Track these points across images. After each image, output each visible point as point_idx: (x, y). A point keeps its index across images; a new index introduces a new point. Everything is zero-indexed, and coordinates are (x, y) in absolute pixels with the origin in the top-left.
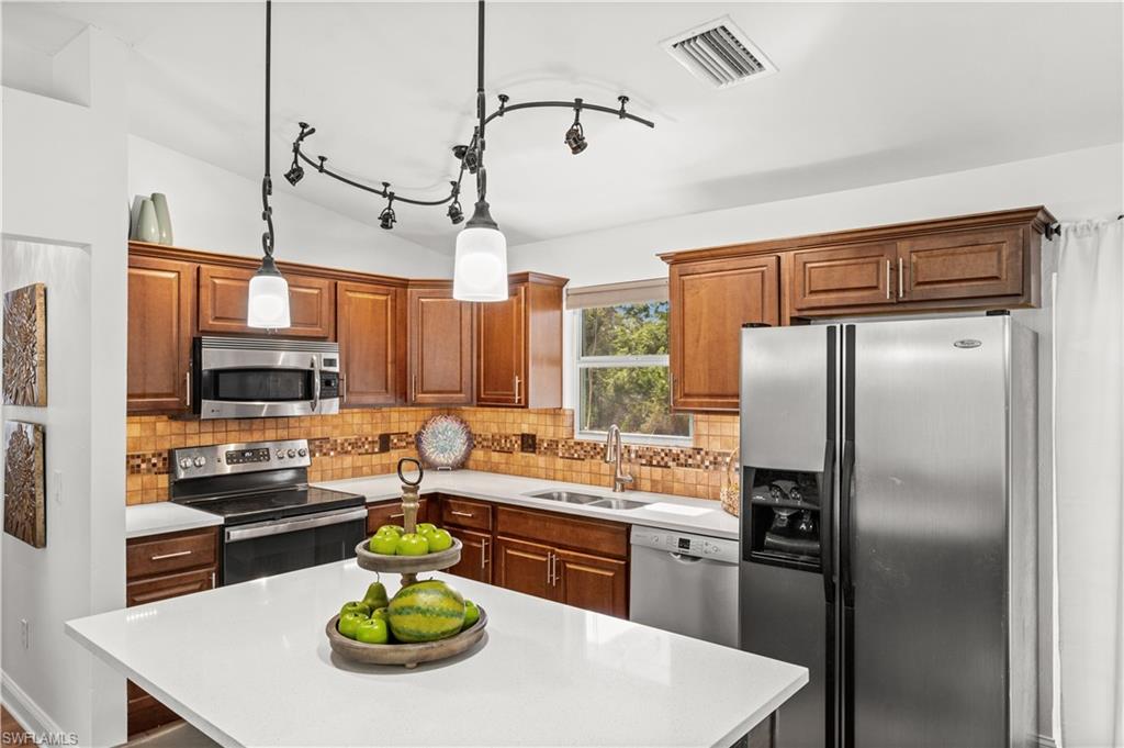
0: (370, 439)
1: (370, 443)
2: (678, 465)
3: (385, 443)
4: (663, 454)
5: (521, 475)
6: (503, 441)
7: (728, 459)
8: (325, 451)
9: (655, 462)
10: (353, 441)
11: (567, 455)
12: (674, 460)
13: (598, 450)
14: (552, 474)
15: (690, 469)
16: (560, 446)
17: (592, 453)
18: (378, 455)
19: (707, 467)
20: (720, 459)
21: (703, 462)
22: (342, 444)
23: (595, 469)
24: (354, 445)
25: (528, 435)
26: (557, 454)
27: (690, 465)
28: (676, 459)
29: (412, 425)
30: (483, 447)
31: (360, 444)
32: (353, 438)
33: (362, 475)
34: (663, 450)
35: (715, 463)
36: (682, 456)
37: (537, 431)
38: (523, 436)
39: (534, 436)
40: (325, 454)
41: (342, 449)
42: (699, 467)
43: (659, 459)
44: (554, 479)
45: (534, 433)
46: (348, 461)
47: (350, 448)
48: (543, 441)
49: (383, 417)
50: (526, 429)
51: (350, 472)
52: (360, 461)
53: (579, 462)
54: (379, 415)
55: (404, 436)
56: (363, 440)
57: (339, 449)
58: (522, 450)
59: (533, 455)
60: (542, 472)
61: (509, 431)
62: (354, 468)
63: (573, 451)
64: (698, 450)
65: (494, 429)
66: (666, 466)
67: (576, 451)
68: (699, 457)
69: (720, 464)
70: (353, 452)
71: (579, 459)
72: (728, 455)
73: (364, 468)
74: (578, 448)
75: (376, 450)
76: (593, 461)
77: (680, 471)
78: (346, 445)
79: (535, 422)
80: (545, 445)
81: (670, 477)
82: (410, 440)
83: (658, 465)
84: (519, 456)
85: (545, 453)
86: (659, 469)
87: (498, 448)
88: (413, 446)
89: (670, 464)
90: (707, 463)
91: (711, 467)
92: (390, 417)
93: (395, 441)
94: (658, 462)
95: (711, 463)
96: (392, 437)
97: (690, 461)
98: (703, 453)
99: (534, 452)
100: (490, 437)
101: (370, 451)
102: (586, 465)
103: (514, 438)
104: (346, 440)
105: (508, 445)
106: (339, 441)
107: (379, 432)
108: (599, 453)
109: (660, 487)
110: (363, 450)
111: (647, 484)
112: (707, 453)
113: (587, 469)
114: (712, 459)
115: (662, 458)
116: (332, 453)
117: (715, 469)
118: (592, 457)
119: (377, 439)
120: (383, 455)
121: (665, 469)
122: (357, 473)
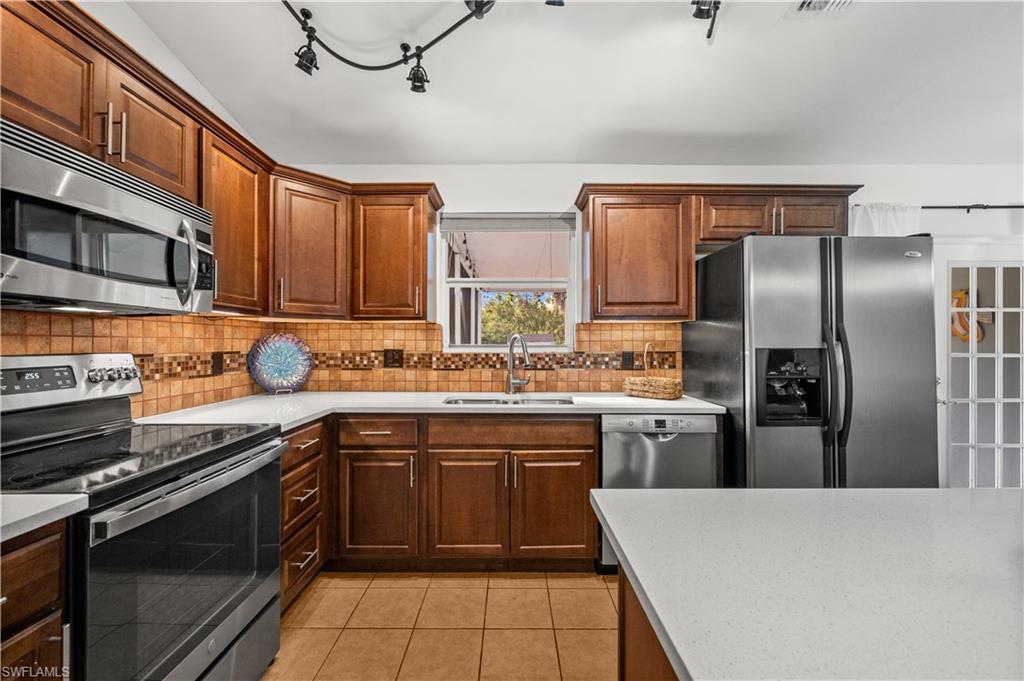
0: (202, 359)
1: (202, 363)
2: (562, 367)
3: (218, 364)
4: (547, 359)
5: (384, 391)
6: (358, 358)
7: (607, 359)
8: (147, 373)
9: (539, 366)
10: (183, 360)
11: (442, 367)
12: (558, 363)
13: (479, 360)
14: (424, 386)
15: (574, 370)
16: (434, 359)
17: (472, 363)
18: (212, 378)
19: (589, 366)
20: (599, 359)
21: (584, 363)
22: (170, 364)
23: (475, 376)
24: (185, 366)
25: (393, 351)
26: (431, 367)
27: (573, 367)
28: (560, 362)
29: (244, 342)
30: (328, 366)
31: (191, 364)
32: (182, 356)
33: (193, 405)
34: (547, 356)
35: (595, 363)
36: (565, 359)
37: (404, 345)
38: (386, 352)
39: (402, 351)
40: (147, 378)
41: (170, 370)
42: (581, 367)
43: (543, 363)
44: (427, 391)
45: (401, 348)
46: (177, 386)
47: (179, 369)
48: (412, 355)
49: (216, 330)
50: (389, 345)
51: (179, 402)
52: (191, 386)
53: (458, 372)
54: (212, 328)
55: (237, 356)
56: (195, 359)
57: (166, 371)
58: (386, 366)
59: (400, 370)
60: (412, 386)
61: (366, 348)
62: (184, 396)
63: (449, 363)
64: (580, 354)
65: (345, 347)
66: (551, 368)
67: (453, 363)
68: (581, 359)
69: (601, 364)
70: (183, 374)
71: (457, 369)
72: (607, 355)
73: (196, 395)
74: (457, 359)
75: (209, 372)
76: (473, 370)
77: (563, 372)
78: (175, 364)
79: (403, 338)
80: (415, 359)
81: (554, 378)
82: (243, 360)
83: (543, 369)
84: (380, 373)
85: (416, 367)
86: (544, 372)
87: (351, 366)
88: (245, 368)
89: (554, 366)
90: (588, 363)
91: (592, 367)
92: (223, 332)
93: (228, 362)
94: (543, 366)
95: (592, 363)
96: (225, 356)
97: (573, 363)
98: (584, 356)
99: (401, 366)
100: (339, 355)
101: (202, 373)
102: (466, 374)
103: (373, 354)
104: (175, 358)
105: (365, 362)
106: (166, 360)
107: (212, 350)
108: (479, 363)
109: (544, 386)
110: (194, 373)
111: (532, 385)
112: (588, 356)
113: (467, 377)
114: (592, 359)
115: (547, 363)
116: (157, 376)
117: (596, 368)
118: (472, 367)
119: (209, 358)
120: (216, 378)
121: (550, 372)
122: (188, 401)
